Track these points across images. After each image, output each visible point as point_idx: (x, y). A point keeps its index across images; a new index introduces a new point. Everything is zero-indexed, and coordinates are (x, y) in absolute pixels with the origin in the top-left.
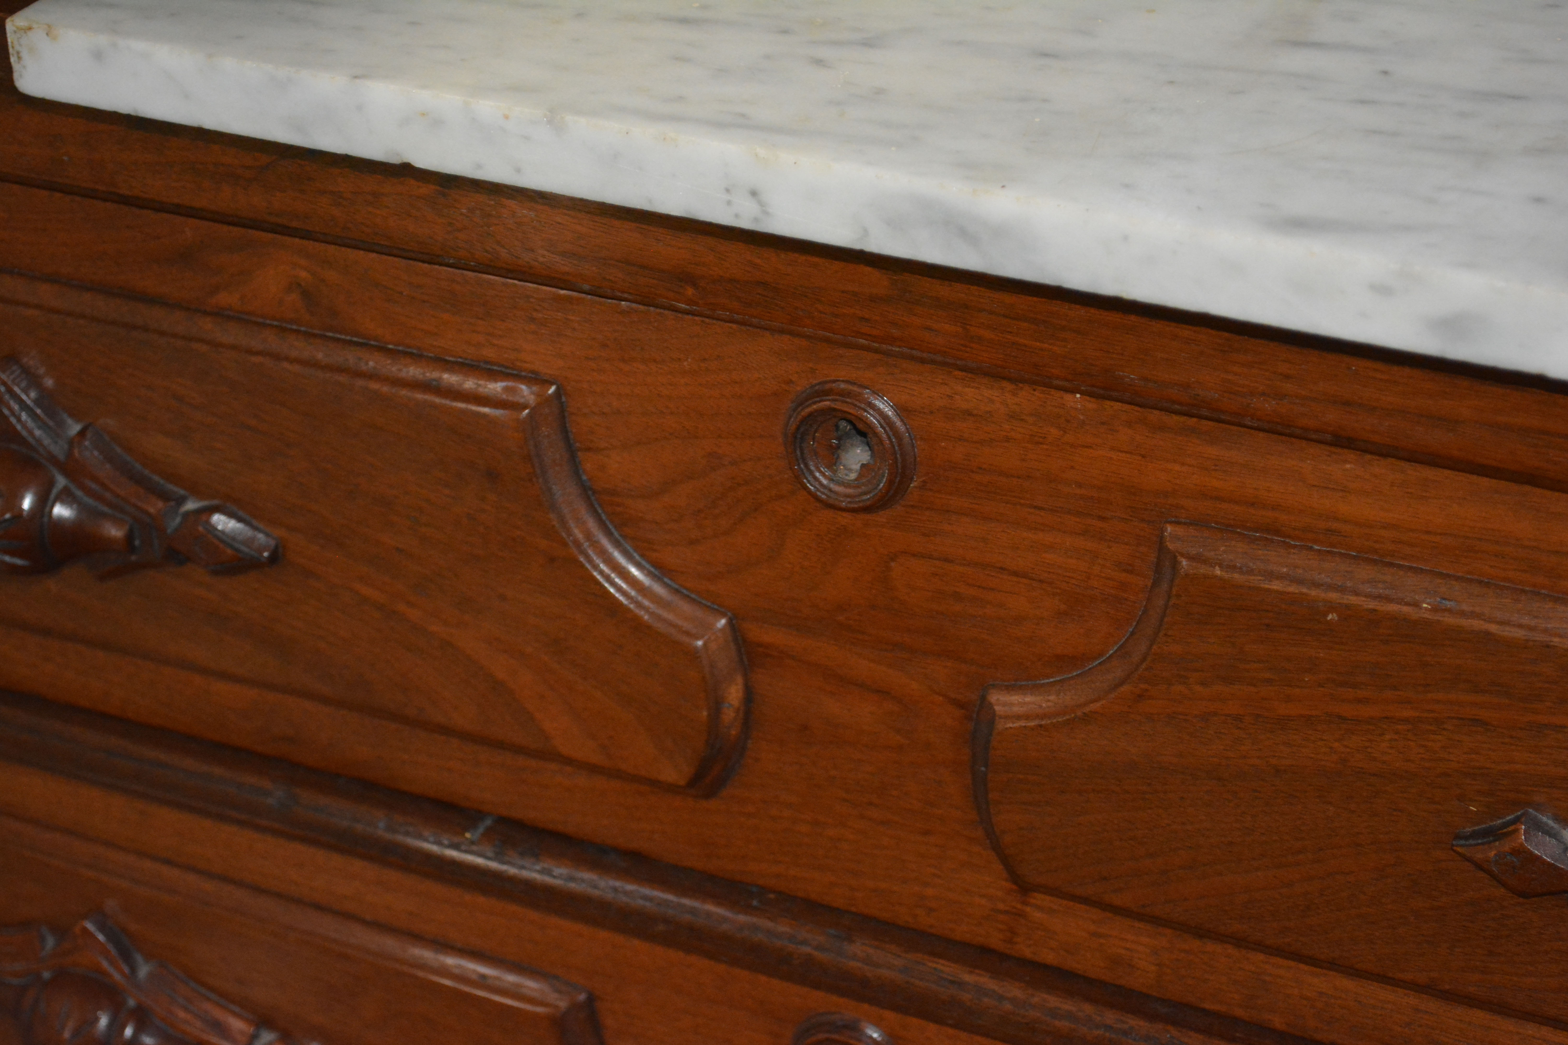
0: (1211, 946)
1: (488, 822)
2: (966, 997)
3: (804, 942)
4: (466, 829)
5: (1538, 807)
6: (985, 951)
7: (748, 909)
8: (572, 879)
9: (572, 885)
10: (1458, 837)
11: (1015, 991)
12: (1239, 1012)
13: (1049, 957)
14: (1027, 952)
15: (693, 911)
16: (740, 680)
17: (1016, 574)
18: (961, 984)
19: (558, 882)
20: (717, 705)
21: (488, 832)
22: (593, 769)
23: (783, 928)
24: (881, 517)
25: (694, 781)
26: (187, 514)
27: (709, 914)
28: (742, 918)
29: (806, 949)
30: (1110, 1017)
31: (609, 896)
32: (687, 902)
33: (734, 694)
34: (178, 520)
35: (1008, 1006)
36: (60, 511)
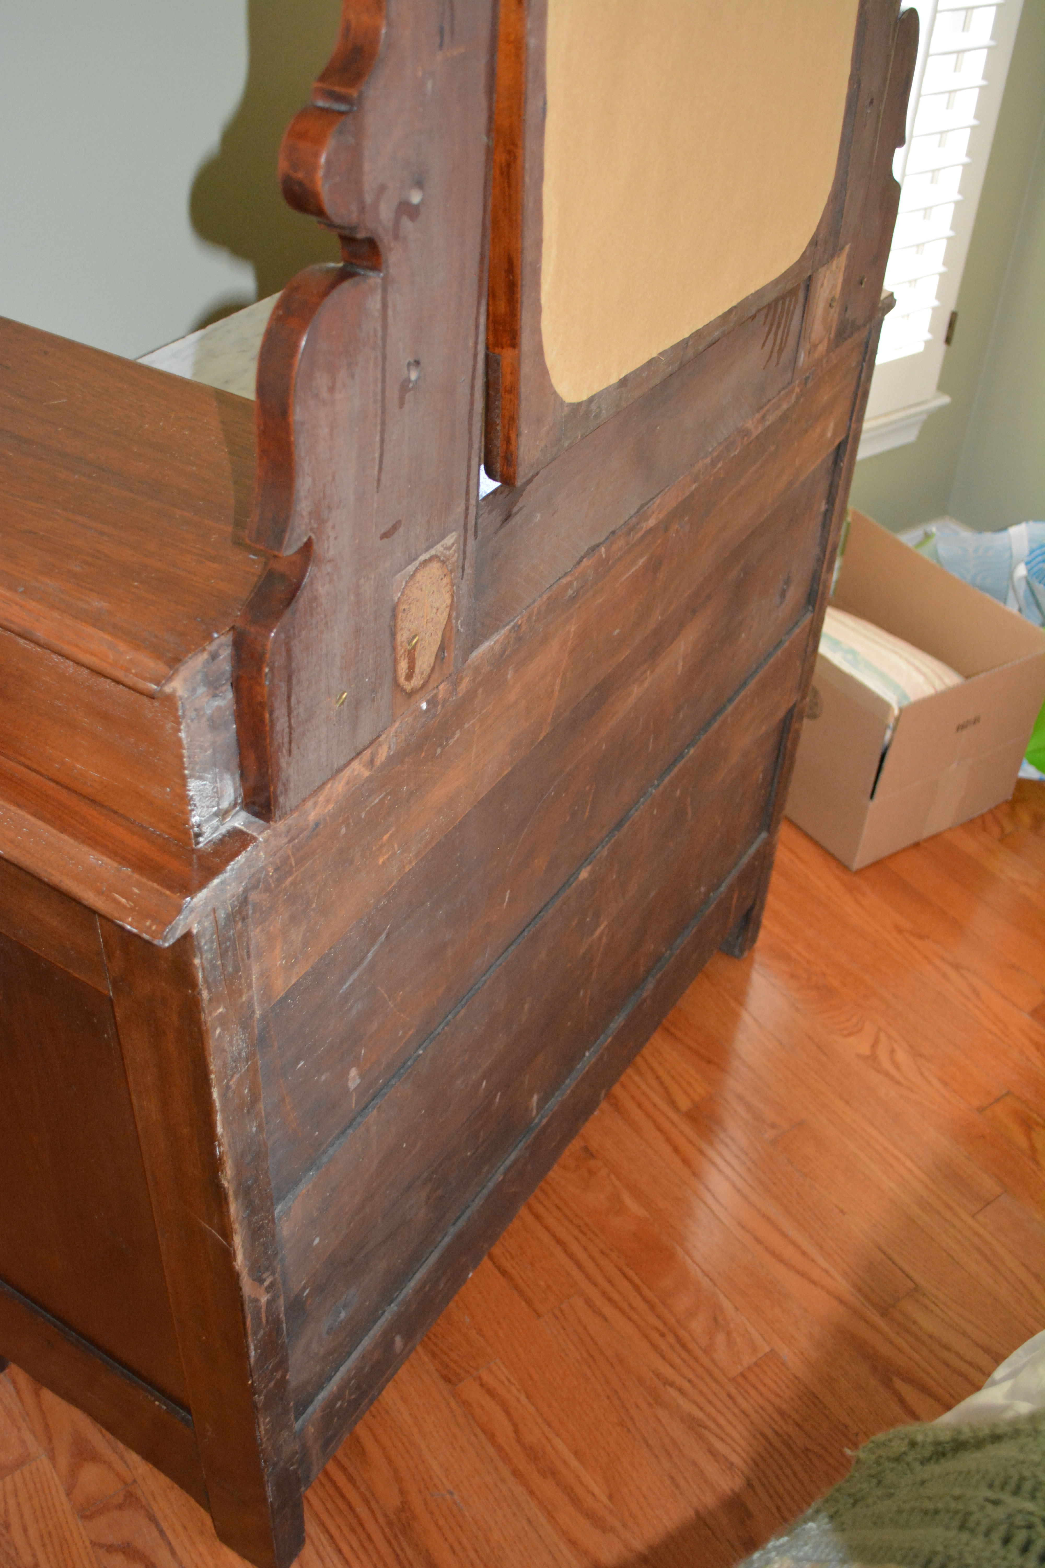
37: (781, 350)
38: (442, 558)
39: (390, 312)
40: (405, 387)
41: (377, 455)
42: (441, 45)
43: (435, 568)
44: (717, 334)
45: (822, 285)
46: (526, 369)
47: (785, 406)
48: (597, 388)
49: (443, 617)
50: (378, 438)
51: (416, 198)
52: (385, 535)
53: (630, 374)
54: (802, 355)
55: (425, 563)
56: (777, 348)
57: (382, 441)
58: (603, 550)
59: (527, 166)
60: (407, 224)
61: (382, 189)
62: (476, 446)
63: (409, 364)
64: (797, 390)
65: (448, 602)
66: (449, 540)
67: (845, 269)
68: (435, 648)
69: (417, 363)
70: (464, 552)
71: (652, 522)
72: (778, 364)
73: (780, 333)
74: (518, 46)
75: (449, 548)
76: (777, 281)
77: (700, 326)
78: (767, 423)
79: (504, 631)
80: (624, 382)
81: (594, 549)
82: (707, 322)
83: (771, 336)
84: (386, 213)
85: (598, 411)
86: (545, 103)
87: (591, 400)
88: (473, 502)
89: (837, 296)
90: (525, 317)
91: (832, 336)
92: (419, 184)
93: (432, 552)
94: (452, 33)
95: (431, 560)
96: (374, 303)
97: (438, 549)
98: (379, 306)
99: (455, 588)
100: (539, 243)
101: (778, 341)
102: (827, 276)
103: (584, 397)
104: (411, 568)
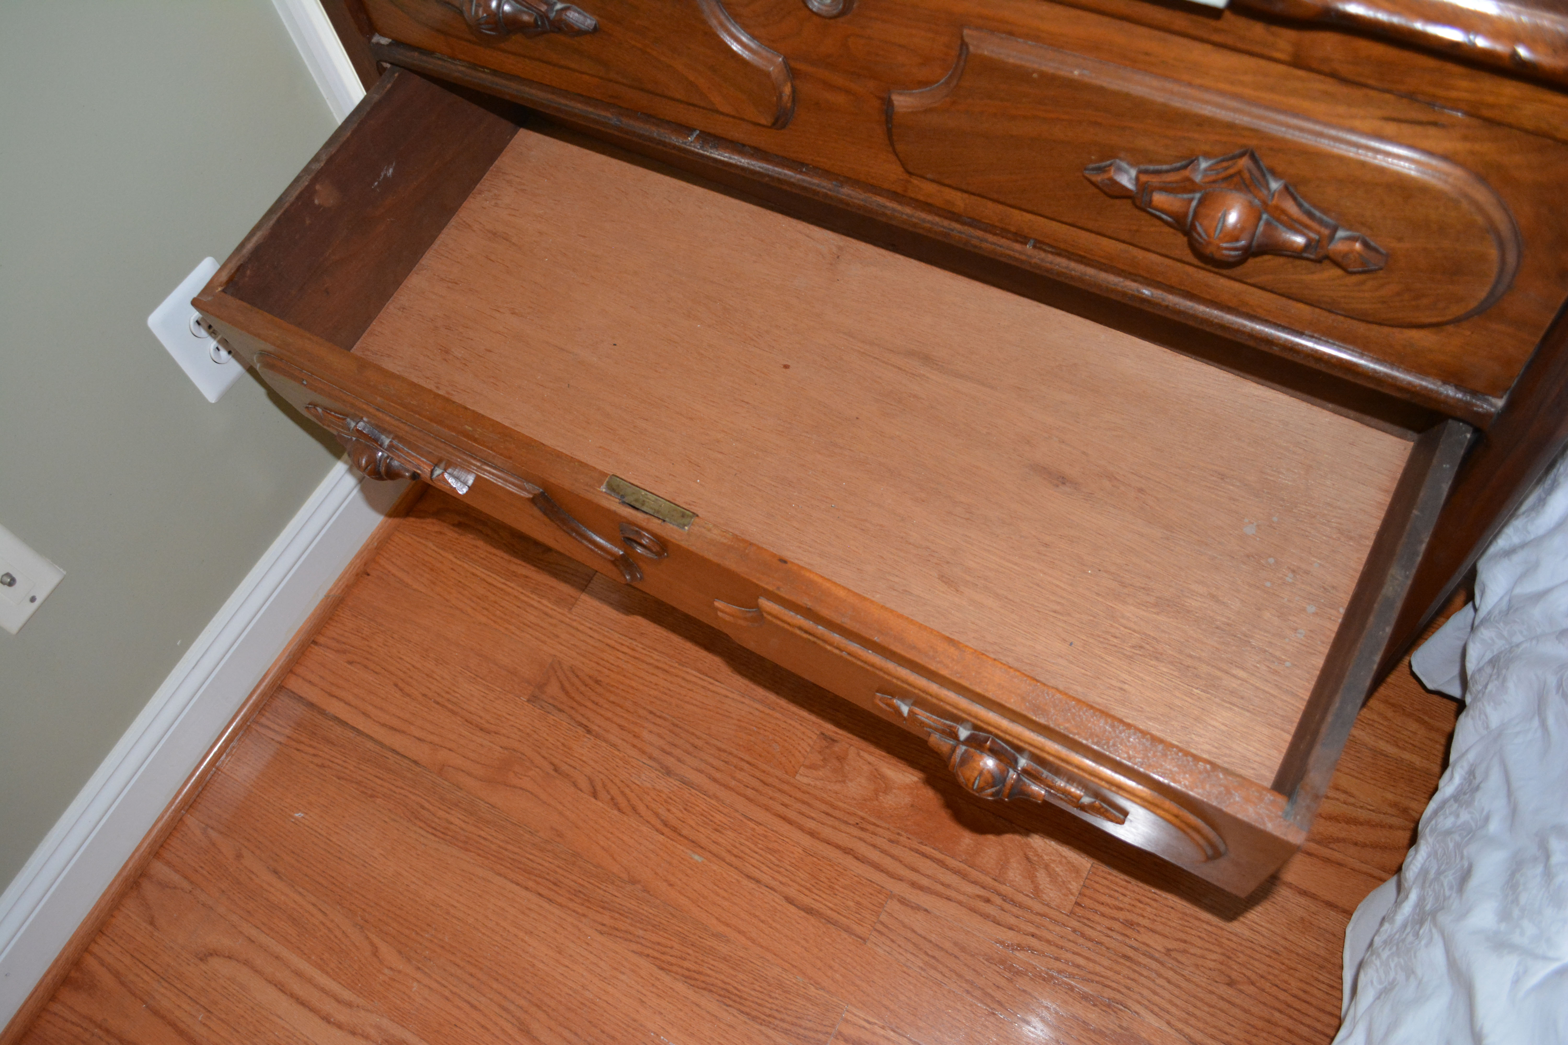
0: (985, 201)
1: (698, 132)
2: (889, 212)
3: (824, 187)
4: (689, 136)
5: (1121, 159)
6: (895, 193)
7: (801, 172)
8: (730, 158)
9: (731, 161)
10: (1086, 169)
11: (908, 210)
12: (997, 224)
13: (922, 198)
14: (913, 195)
15: (780, 173)
16: (789, 84)
17: (900, 46)
18: (886, 207)
19: (726, 159)
20: (780, 97)
21: (698, 136)
22: (733, 117)
23: (815, 181)
24: (841, 20)
25: (774, 124)
26: (557, 11)
27: (785, 174)
28: (799, 176)
29: (825, 191)
30: (946, 223)
31: (746, 165)
32: (776, 169)
33: (787, 90)
34: (554, 14)
35: (905, 217)
36: (507, 8)
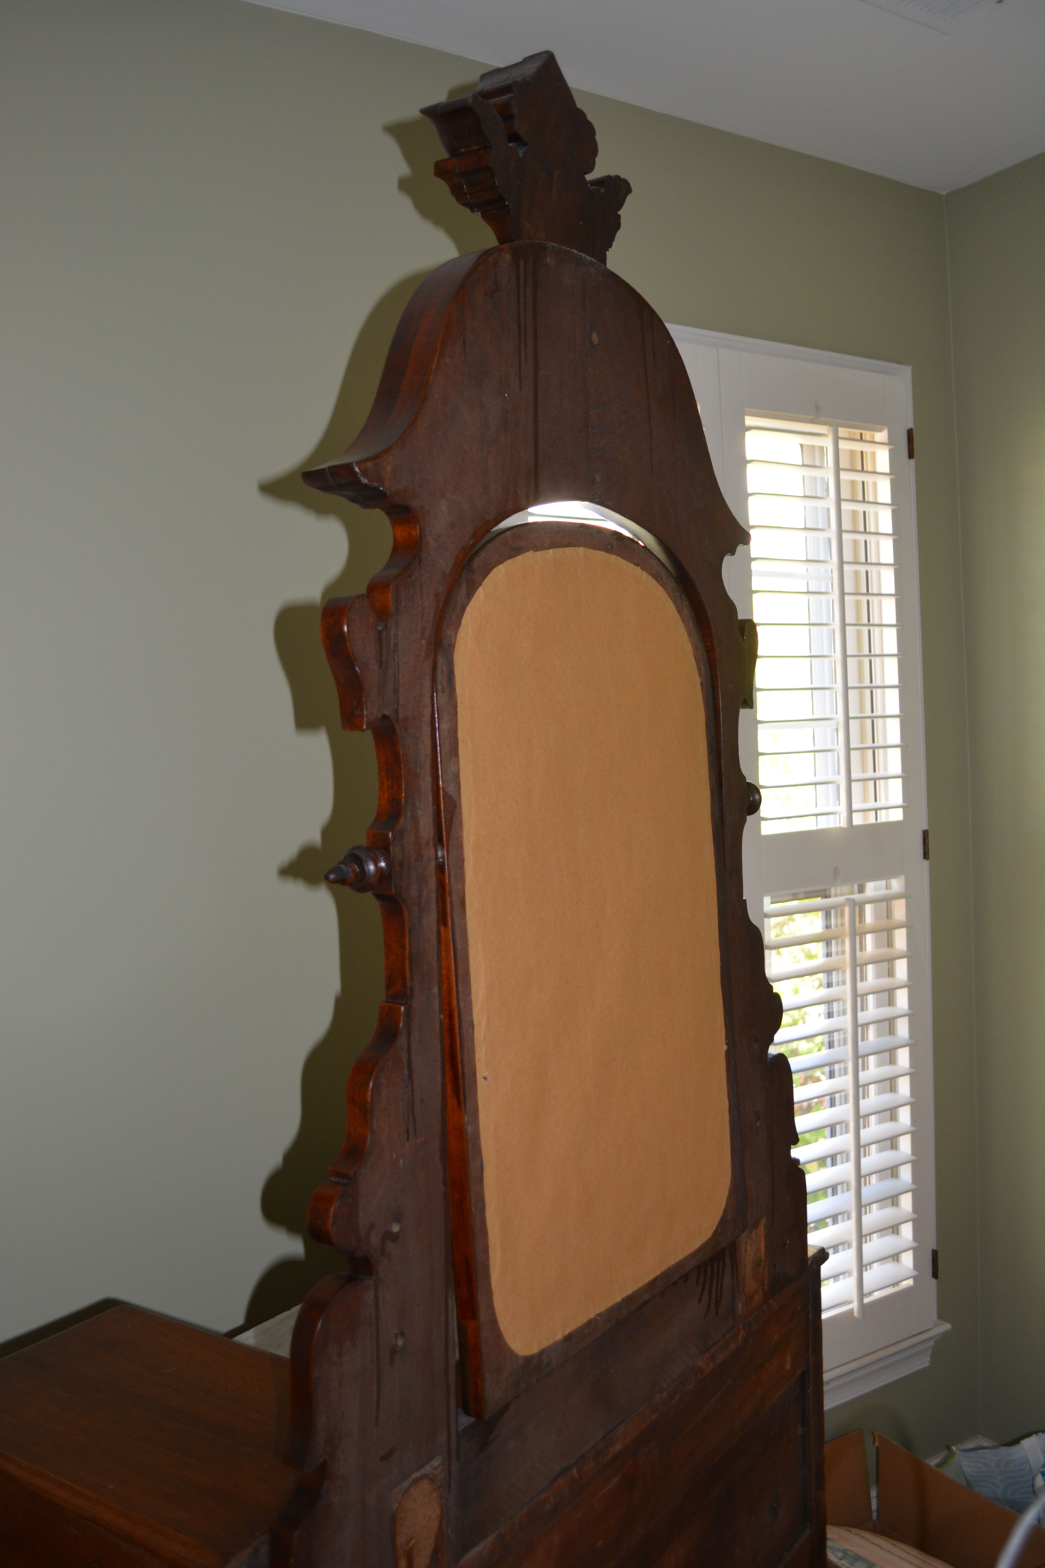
37: (718, 1303)
38: (431, 1476)
39: (381, 1301)
40: (394, 1351)
41: (375, 1398)
42: (408, 1139)
43: (425, 1485)
44: (646, 1297)
45: (746, 1251)
46: (485, 1333)
47: (733, 1346)
48: (546, 1343)
49: (434, 1525)
50: (375, 1387)
51: (396, 1228)
52: (385, 1458)
53: (574, 1331)
54: (740, 1305)
55: (416, 1481)
56: (713, 1301)
57: (379, 1388)
58: (575, 1471)
59: (473, 1201)
60: (390, 1245)
61: (372, 1226)
62: (453, 1389)
63: (396, 1336)
64: (742, 1333)
65: (438, 1512)
66: (436, 1462)
67: (766, 1237)
68: (429, 1550)
69: (403, 1334)
70: (450, 1472)
71: (618, 1447)
72: (717, 1313)
73: (714, 1290)
74: (461, 1132)
75: (436, 1469)
76: (694, 1254)
77: (630, 1292)
78: (718, 1361)
79: (490, 1539)
80: (568, 1338)
81: (566, 1470)
82: (635, 1288)
83: (706, 1293)
84: (375, 1240)
85: (549, 1360)
86: (482, 1162)
87: (541, 1353)
88: (453, 1432)
89: (763, 1258)
90: (481, 1298)
91: (766, 1287)
92: (398, 1219)
93: (423, 1471)
94: (415, 1131)
95: (422, 1477)
96: (369, 1297)
97: (427, 1469)
98: (372, 1298)
99: (443, 1500)
100: (486, 1249)
101: (713, 1296)
102: (748, 1243)
103: (535, 1350)
104: (406, 1484)
